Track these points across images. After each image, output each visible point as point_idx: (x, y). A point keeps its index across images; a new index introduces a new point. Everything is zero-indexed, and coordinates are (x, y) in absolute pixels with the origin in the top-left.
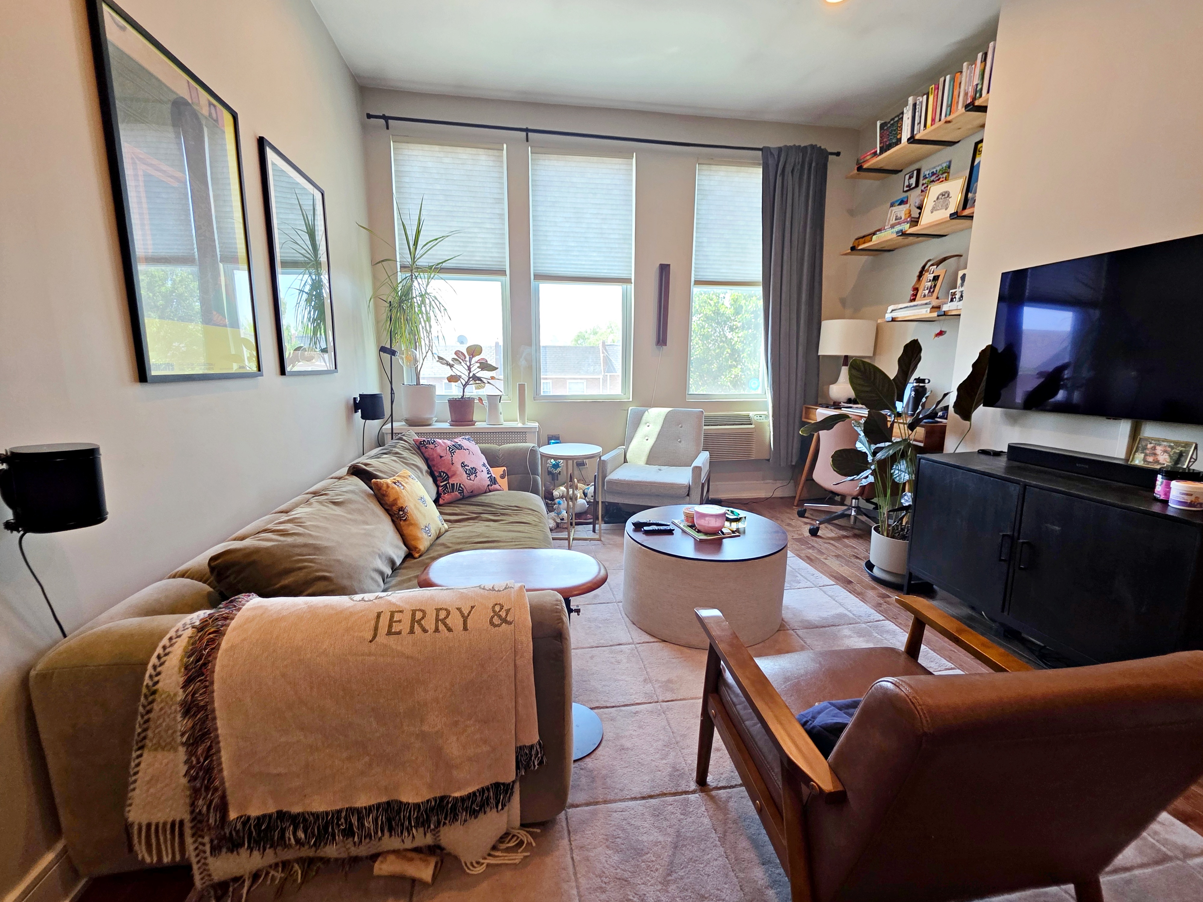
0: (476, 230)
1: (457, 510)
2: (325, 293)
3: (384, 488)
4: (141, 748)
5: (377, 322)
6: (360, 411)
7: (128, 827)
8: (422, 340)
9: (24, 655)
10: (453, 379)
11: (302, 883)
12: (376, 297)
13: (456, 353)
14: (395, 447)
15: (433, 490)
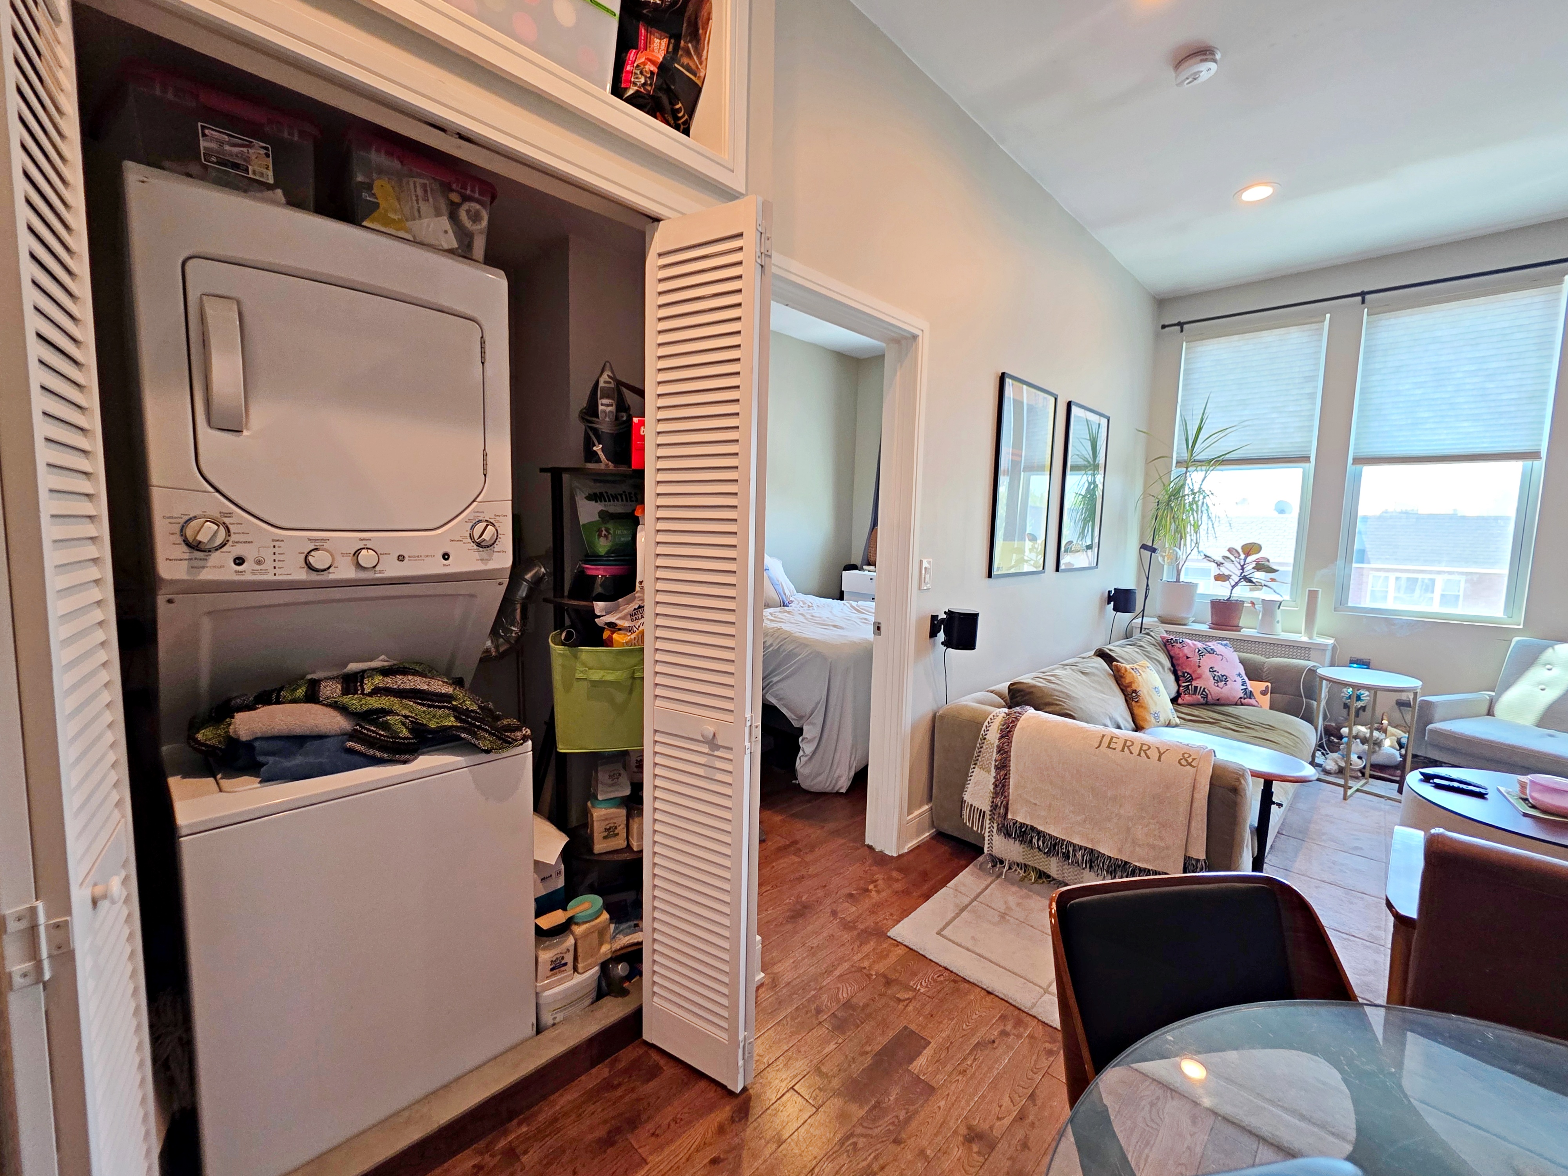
0: (1274, 415)
1: (1196, 713)
2: (1099, 493)
3: (1123, 671)
4: (975, 764)
5: (1143, 517)
6: (1112, 603)
7: (963, 802)
8: (1188, 536)
9: (935, 707)
10: (1220, 578)
11: (1034, 883)
12: (1146, 494)
13: (1230, 550)
14: (1140, 640)
15: (1173, 688)
